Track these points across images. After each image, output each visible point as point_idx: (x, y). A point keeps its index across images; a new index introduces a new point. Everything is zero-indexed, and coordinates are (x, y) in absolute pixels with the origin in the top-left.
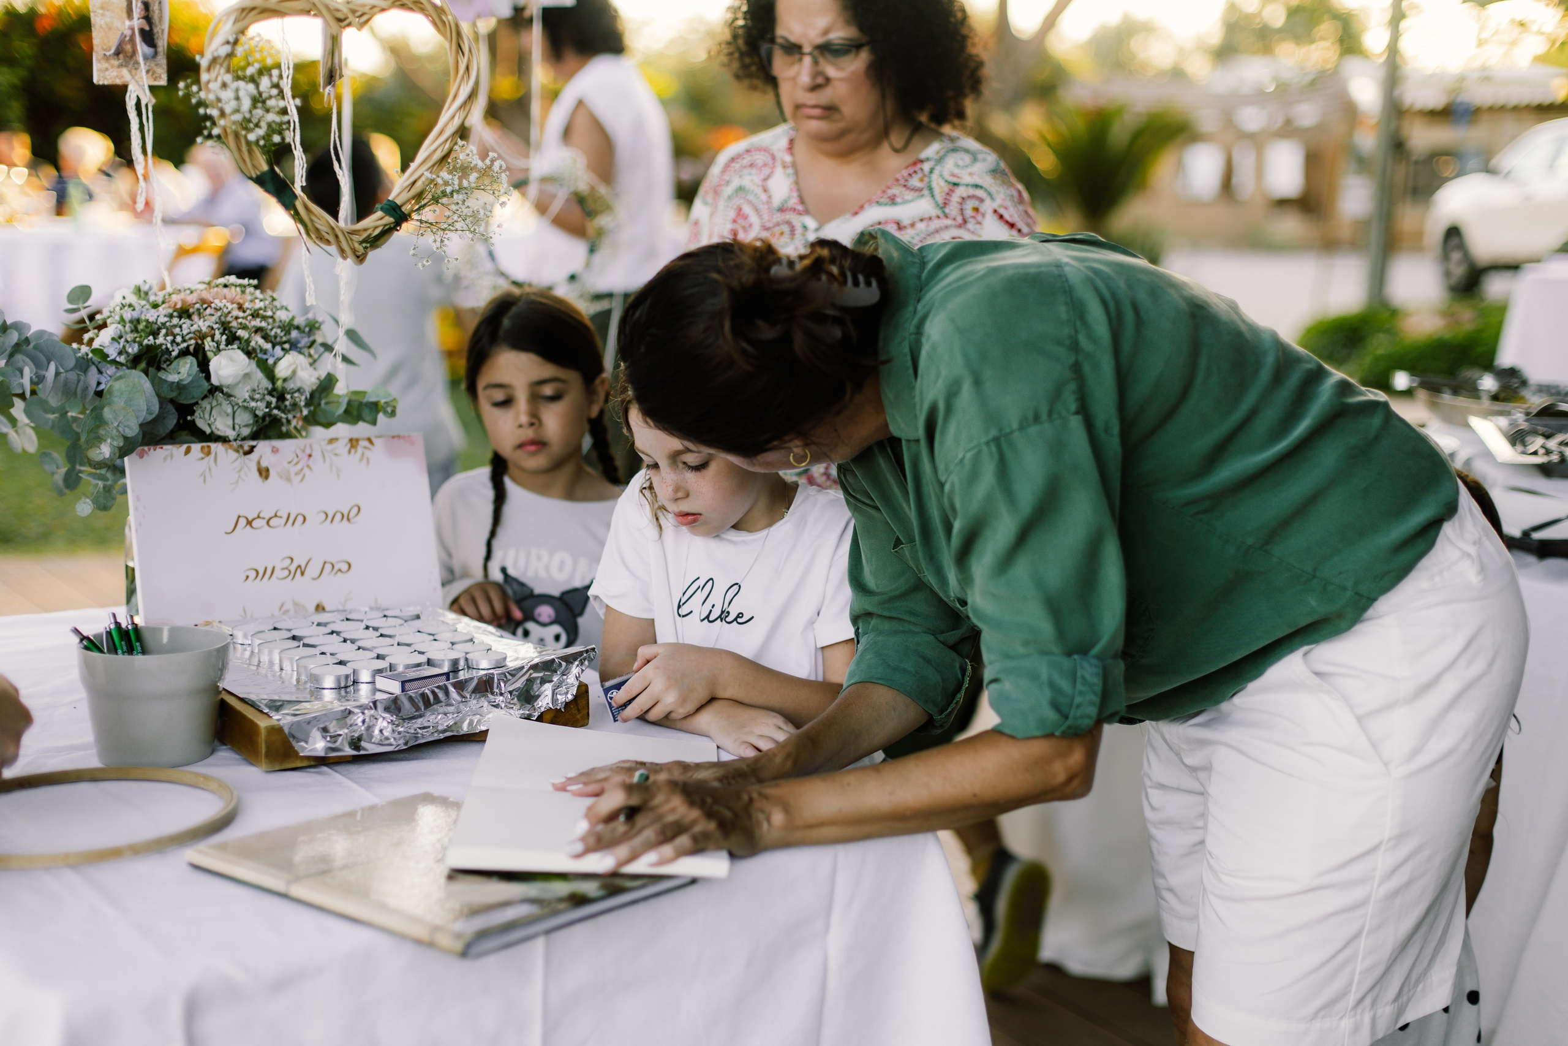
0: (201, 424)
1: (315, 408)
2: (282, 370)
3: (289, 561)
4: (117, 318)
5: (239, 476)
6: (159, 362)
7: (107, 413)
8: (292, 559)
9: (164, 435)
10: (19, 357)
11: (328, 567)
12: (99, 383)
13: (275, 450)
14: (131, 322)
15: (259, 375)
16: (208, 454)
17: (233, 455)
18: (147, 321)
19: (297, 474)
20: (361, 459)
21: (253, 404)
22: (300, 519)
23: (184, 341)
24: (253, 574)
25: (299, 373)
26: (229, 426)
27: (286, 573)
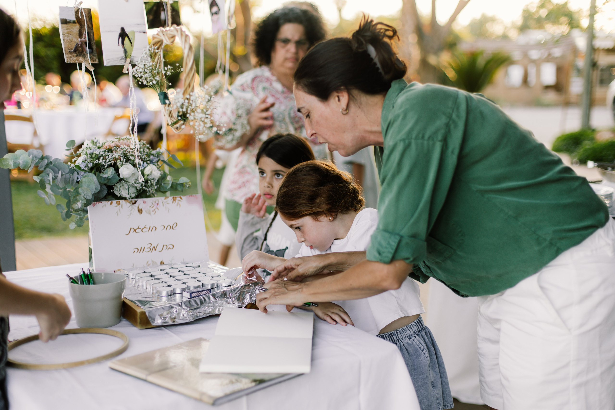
0: (116, 193)
1: (159, 186)
2: (147, 171)
3: (150, 245)
4: (85, 153)
5: (131, 213)
6: (100, 169)
7: (80, 190)
8: (151, 244)
9: (102, 197)
10: (48, 169)
11: (165, 247)
12: (78, 178)
13: (144, 202)
14: (90, 154)
16: (119, 204)
17: (128, 204)
18: (96, 154)
19: (153, 211)
20: (177, 205)
21: (136, 185)
22: (154, 228)
23: (110, 161)
24: (136, 250)
25: (153, 172)
26: (127, 193)
27: (149, 249)
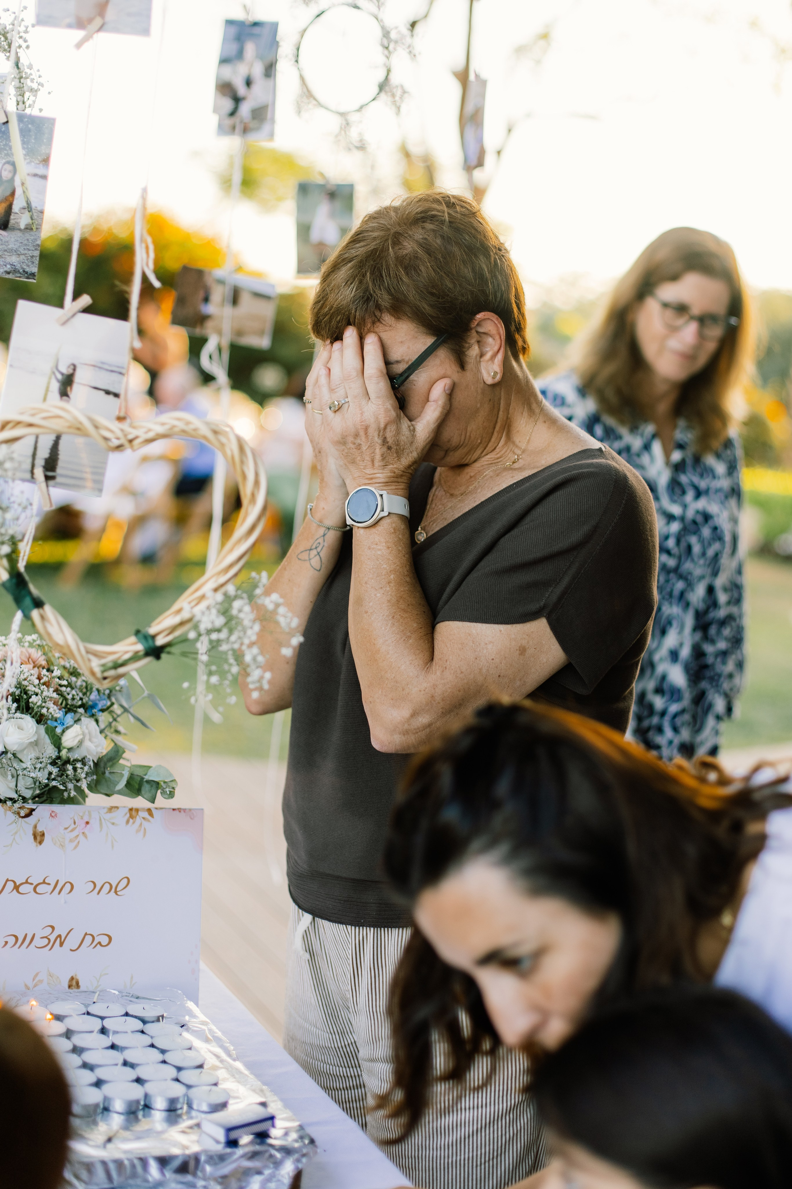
1: (97, 779)
2: (69, 739)
3: (50, 929)
5: (14, 839)
8: (53, 928)
11: (89, 939)
13: (53, 815)
15: (47, 740)
17: (11, 817)
19: (71, 841)
20: (138, 831)
21: (32, 775)
22: (68, 887)
24: (12, 940)
25: (87, 744)
26: (11, 789)
27: (46, 941)
